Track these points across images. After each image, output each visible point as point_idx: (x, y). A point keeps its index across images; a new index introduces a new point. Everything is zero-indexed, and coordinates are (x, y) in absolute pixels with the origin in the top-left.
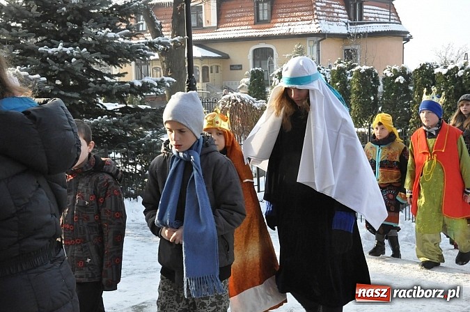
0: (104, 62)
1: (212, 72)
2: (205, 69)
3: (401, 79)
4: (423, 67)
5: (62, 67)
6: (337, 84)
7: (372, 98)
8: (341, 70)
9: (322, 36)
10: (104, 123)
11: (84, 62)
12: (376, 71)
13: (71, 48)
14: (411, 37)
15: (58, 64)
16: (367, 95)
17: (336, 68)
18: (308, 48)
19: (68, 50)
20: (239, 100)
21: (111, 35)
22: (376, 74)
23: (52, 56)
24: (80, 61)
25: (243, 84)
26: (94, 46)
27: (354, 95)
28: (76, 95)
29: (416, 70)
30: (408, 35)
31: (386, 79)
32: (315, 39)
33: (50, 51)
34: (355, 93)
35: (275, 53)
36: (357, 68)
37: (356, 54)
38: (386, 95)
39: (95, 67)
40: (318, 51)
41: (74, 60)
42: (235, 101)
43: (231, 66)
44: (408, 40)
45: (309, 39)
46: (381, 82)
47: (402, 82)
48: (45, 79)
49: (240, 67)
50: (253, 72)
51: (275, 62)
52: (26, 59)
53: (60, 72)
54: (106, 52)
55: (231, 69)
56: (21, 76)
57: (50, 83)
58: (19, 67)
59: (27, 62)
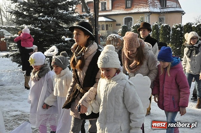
0: (63, 23)
1: (109, 27)
2: (107, 25)
3: (179, 29)
4: (187, 24)
5: (47, 25)
6: (155, 31)
7: (168, 36)
8: (156, 25)
9: (151, 13)
10: (62, 45)
11: (55, 23)
12: (170, 26)
13: (50, 18)
14: (185, 13)
15: (45, 24)
16: (166, 35)
17: (154, 25)
18: (145, 17)
20: (115, 37)
21: (65, 12)
22: (169, 27)
23: (43, 21)
24: (53, 22)
25: (120, 31)
26: (58, 17)
27: (161, 35)
28: (52, 35)
29: (185, 25)
30: (184, 12)
31: (173, 29)
32: (148, 14)
33: (42, 19)
34: (161, 34)
35: (133, 19)
36: (162, 25)
37: (163, 20)
38: (173, 35)
39: (60, 25)
40: (149, 18)
41: (51, 22)
42: (113, 37)
43: (116, 24)
44: (184, 14)
45: (145, 14)
46: (171, 30)
47: (179, 30)
48: (40, 29)
49: (120, 25)
50: (123, 26)
51: (133, 23)
52: (34, 22)
53: (46, 27)
54: (64, 19)
55: (116, 25)
56: (31, 28)
57: (43, 31)
58: (31, 25)
59: (35, 23)
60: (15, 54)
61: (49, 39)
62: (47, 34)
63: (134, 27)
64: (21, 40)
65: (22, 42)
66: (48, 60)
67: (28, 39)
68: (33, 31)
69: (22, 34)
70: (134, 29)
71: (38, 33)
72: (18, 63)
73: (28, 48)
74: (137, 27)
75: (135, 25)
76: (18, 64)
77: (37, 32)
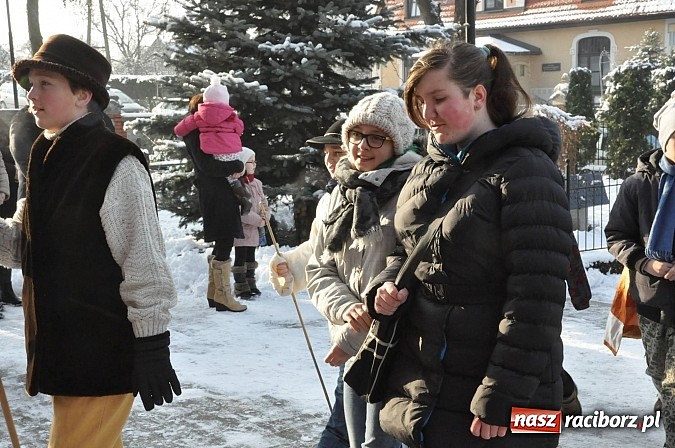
0: (348, 64)
5: (289, 71)
11: (318, 62)
13: (302, 44)
15: (283, 67)
18: (667, 36)
19: (297, 47)
21: (357, 23)
23: (275, 55)
24: (313, 61)
25: (558, 92)
26: (332, 40)
28: (306, 109)
33: (274, 48)
35: (613, 44)
39: (337, 70)
41: (304, 60)
43: (544, 65)
45: (668, 21)
48: (265, 87)
49: (557, 67)
50: (573, 73)
51: (612, 57)
52: (243, 61)
53: (286, 78)
54: (350, 48)
55: (543, 70)
56: (233, 83)
57: (274, 93)
58: (232, 71)
59: (244, 64)
60: (172, 178)
61: (295, 123)
62: (289, 106)
63: (618, 77)
64: (201, 130)
65: (202, 137)
66: (287, 205)
67: (225, 125)
68: (238, 96)
69: (204, 108)
70: (618, 86)
71: (258, 102)
72: (177, 215)
73: (225, 158)
74: (632, 77)
75: (622, 70)
76: (179, 218)
77: (254, 99)
